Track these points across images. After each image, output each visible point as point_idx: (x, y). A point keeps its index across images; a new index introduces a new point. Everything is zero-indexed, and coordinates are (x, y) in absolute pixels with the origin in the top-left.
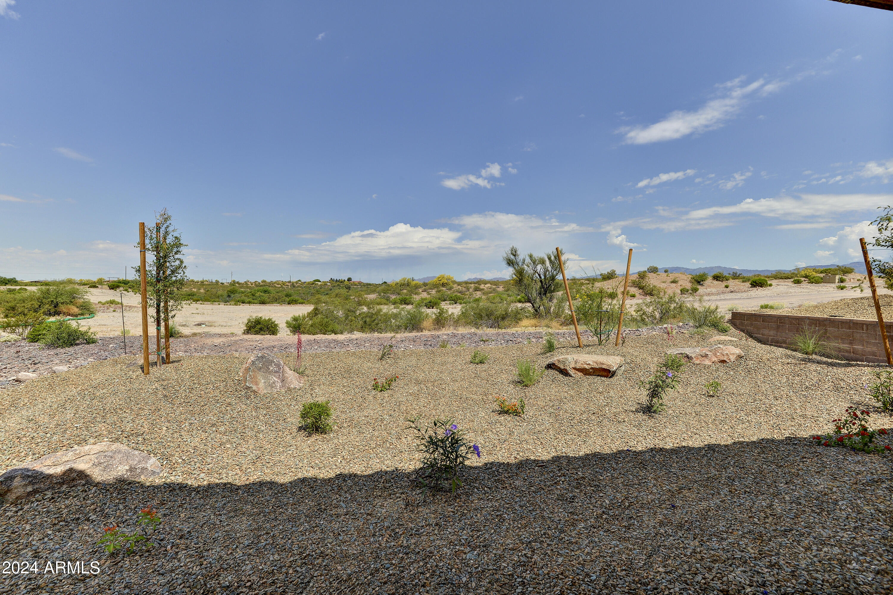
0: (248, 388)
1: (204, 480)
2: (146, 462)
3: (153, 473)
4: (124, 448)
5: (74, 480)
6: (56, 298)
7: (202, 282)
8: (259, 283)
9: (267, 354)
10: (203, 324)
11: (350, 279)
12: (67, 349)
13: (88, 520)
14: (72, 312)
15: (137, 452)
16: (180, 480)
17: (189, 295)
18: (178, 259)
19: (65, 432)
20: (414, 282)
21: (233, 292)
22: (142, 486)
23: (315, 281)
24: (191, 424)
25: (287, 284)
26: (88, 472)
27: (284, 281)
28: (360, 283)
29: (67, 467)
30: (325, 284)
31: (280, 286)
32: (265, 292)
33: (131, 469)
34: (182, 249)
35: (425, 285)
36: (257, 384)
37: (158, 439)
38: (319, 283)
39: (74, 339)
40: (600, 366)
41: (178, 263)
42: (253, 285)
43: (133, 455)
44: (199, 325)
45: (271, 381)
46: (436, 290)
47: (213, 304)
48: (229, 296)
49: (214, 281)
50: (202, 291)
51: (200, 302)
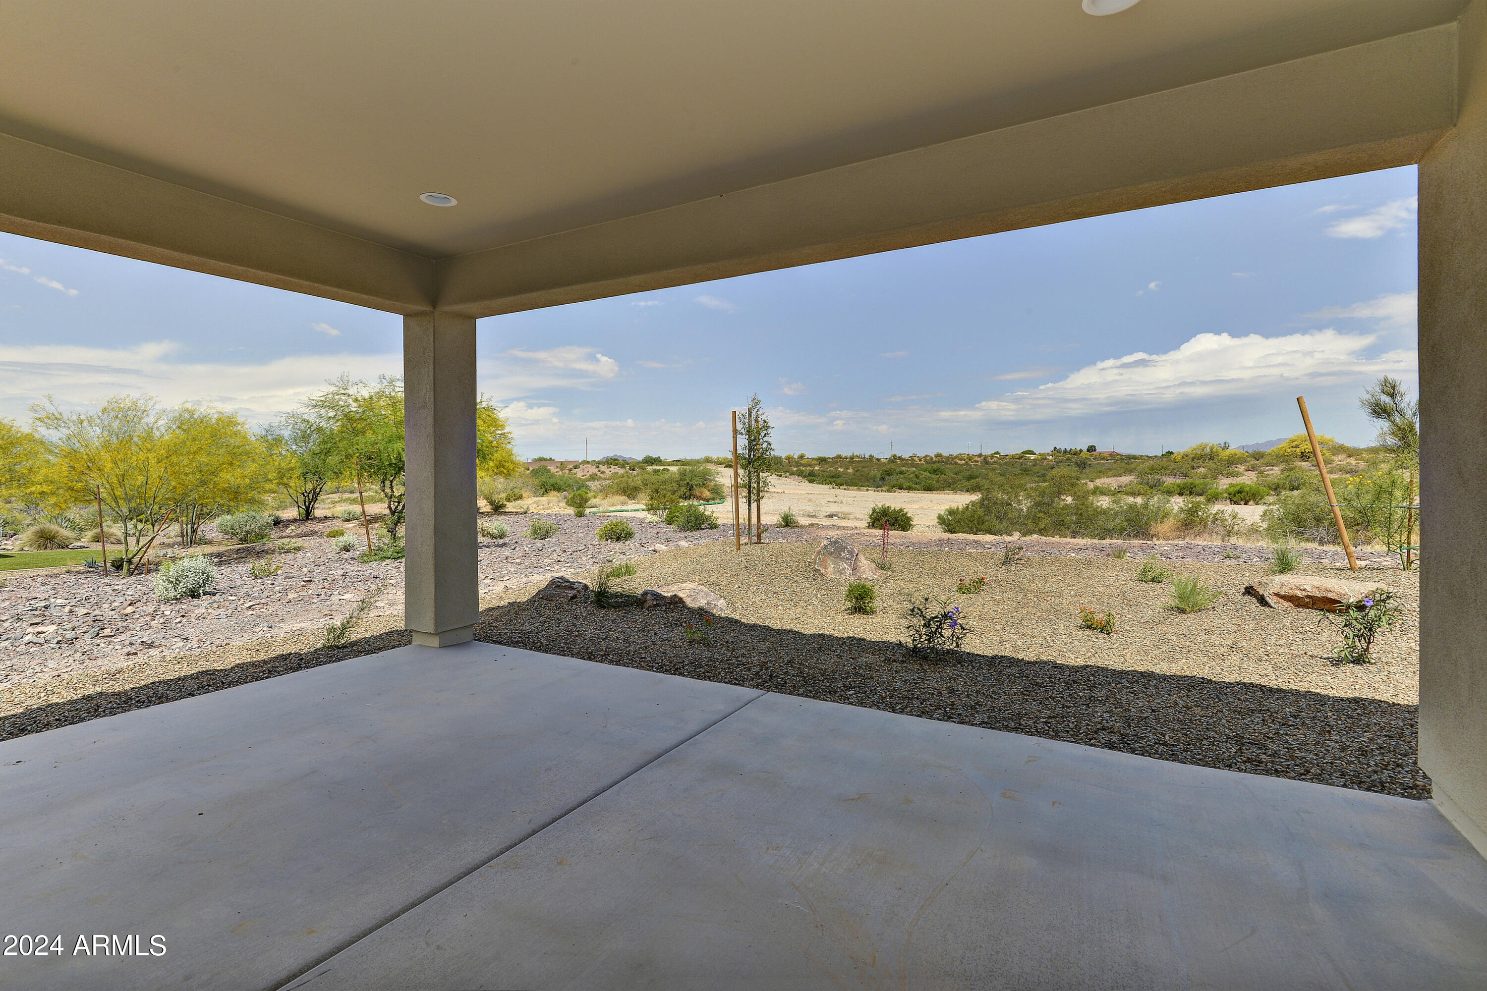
0: (817, 570)
1: (752, 620)
2: (718, 602)
3: (721, 609)
4: (705, 589)
5: (676, 603)
6: (691, 480)
7: (852, 458)
8: (932, 458)
9: (841, 540)
10: (835, 516)
11: (1091, 449)
12: (694, 532)
13: (681, 625)
14: (704, 496)
15: (712, 594)
16: (737, 618)
17: (833, 477)
18: (766, 442)
19: (675, 576)
20: (1227, 452)
21: (889, 473)
22: (714, 615)
23: (1024, 453)
24: (757, 589)
25: (976, 458)
26: (684, 599)
27: (971, 454)
28: (1113, 455)
29: (674, 594)
30: (1044, 457)
31: (963, 462)
32: (935, 471)
33: (708, 603)
34: (770, 431)
35: (1258, 456)
36: (826, 568)
37: (729, 590)
38: (1033, 457)
39: (700, 523)
40: (1325, 594)
41: (765, 445)
42: (922, 462)
43: (711, 595)
44: (831, 516)
45: (841, 568)
46: (1282, 466)
47: (859, 490)
48: (883, 479)
49: (867, 456)
50: (850, 471)
51: (845, 487)
